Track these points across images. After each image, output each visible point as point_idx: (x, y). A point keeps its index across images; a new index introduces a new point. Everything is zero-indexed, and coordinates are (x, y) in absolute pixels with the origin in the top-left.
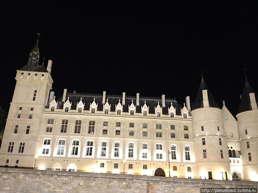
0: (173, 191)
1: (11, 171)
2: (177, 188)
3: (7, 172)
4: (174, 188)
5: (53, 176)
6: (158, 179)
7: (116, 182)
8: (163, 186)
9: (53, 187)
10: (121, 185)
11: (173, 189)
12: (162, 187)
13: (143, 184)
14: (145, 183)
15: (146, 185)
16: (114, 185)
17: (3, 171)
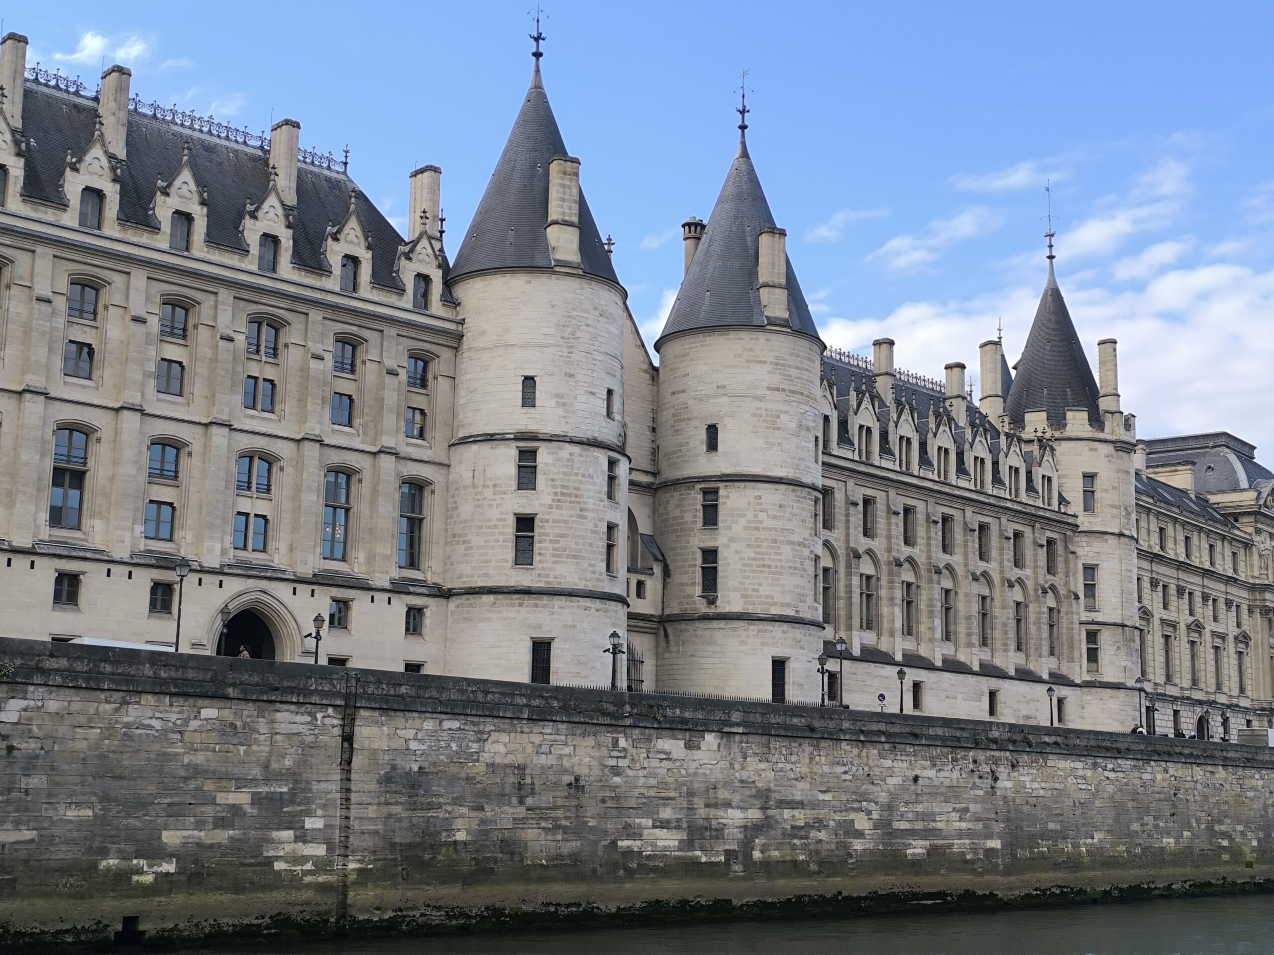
0: (472, 754)
2: (497, 742)
4: (479, 740)
8: (429, 725)
10: (194, 724)
11: (475, 747)
12: (420, 736)
13: (319, 716)
14: (330, 711)
15: (340, 722)
16: (147, 722)
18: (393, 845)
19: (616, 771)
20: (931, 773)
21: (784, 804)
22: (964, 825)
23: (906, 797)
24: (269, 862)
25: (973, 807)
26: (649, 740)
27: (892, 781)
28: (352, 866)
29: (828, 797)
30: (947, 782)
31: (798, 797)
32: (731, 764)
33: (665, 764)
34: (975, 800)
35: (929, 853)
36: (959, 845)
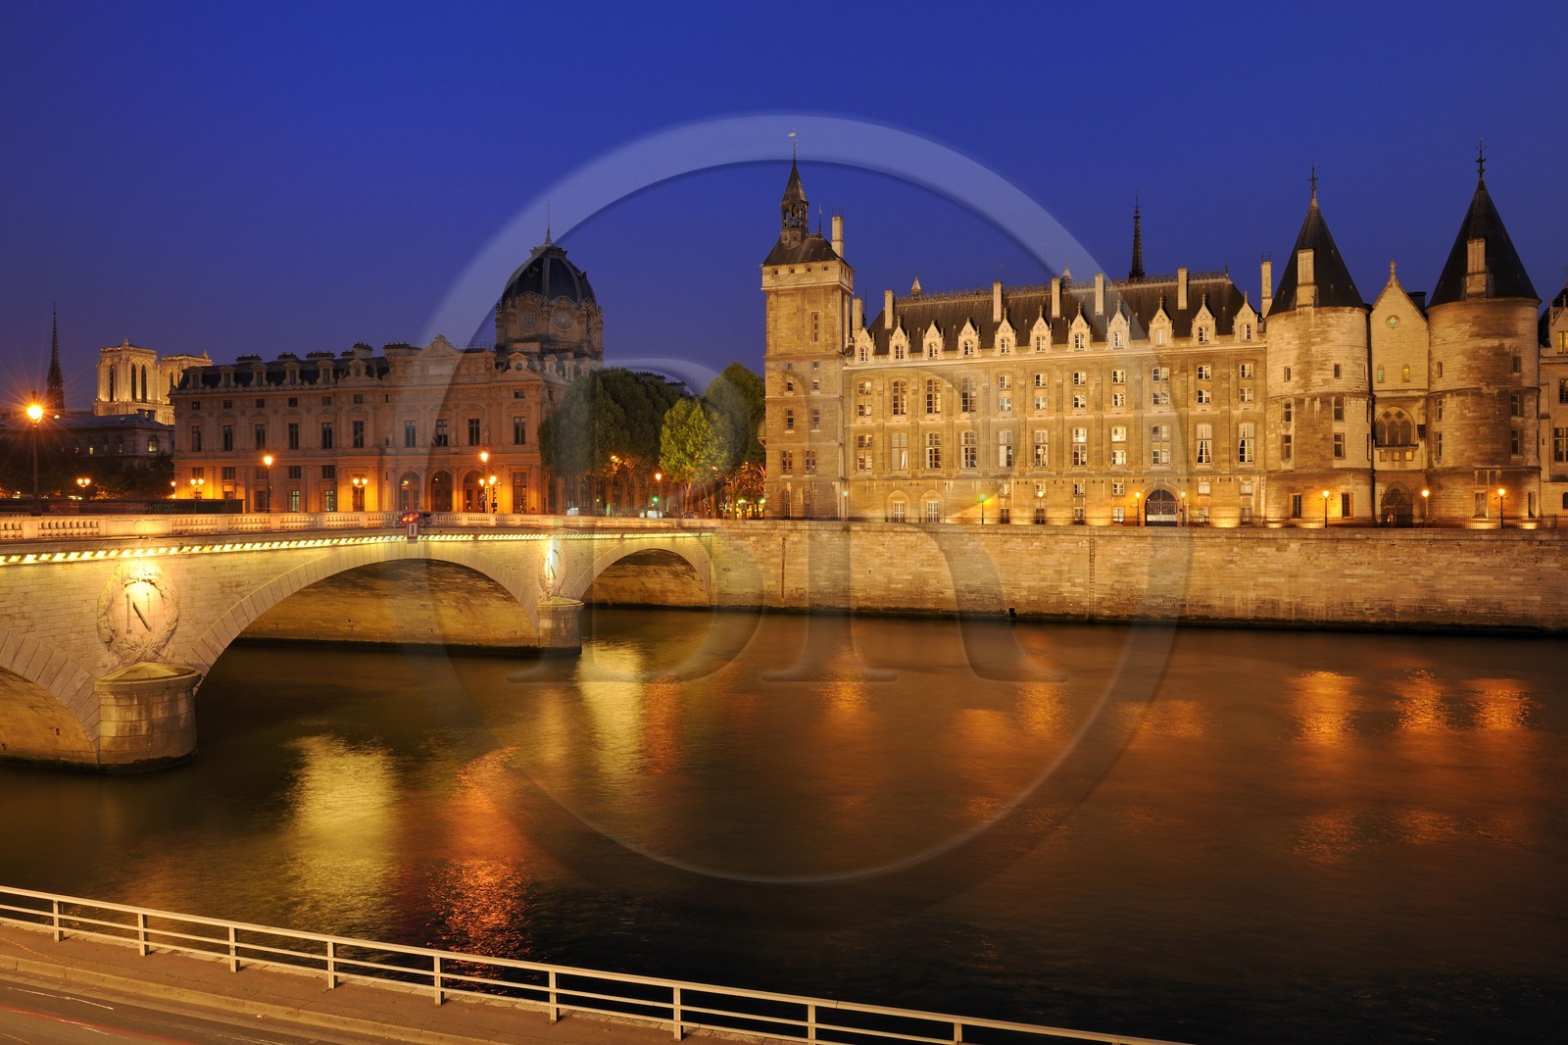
1: (803, 527)
3: (796, 529)
5: (886, 534)
6: (1115, 533)
7: (1020, 540)
9: (889, 555)
10: (1031, 548)
17: (789, 527)
18: (1113, 589)
19: (1231, 562)
20: (1476, 560)
21: (1344, 576)
22: (1504, 587)
23: (1450, 572)
24: (1061, 593)
25: (1513, 579)
26: (1252, 548)
27: (1440, 564)
28: (1096, 595)
29: (1383, 572)
30: (1489, 564)
31: (1357, 572)
32: (1309, 558)
33: (1265, 558)
34: (1516, 574)
35: (1468, 601)
36: (1496, 598)
